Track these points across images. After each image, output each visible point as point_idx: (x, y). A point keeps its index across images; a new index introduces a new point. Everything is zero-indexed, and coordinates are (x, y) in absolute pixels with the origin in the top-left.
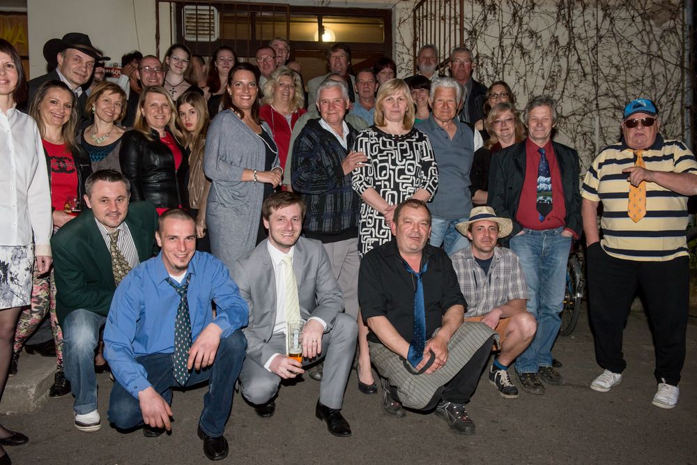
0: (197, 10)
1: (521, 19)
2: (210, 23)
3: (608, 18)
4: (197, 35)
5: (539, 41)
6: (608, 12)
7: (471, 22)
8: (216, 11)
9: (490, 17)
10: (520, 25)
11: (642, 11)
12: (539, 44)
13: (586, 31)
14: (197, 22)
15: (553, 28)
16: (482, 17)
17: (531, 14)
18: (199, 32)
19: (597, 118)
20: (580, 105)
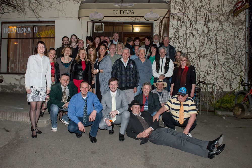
0: (98, 24)
1: (193, 25)
2: (101, 27)
3: (220, 25)
4: (98, 31)
5: (198, 32)
6: (221, 23)
7: (177, 26)
8: (103, 24)
9: (183, 25)
10: (192, 27)
11: (232, 23)
12: (198, 33)
13: (213, 29)
14: (98, 28)
15: (203, 28)
16: (180, 25)
17: (196, 24)
18: (98, 30)
19: (217, 55)
20: (211, 51)
